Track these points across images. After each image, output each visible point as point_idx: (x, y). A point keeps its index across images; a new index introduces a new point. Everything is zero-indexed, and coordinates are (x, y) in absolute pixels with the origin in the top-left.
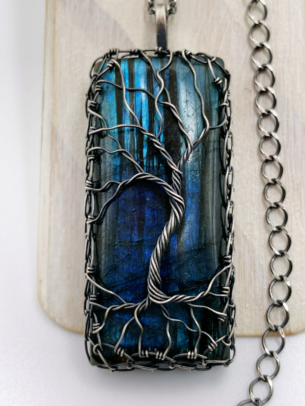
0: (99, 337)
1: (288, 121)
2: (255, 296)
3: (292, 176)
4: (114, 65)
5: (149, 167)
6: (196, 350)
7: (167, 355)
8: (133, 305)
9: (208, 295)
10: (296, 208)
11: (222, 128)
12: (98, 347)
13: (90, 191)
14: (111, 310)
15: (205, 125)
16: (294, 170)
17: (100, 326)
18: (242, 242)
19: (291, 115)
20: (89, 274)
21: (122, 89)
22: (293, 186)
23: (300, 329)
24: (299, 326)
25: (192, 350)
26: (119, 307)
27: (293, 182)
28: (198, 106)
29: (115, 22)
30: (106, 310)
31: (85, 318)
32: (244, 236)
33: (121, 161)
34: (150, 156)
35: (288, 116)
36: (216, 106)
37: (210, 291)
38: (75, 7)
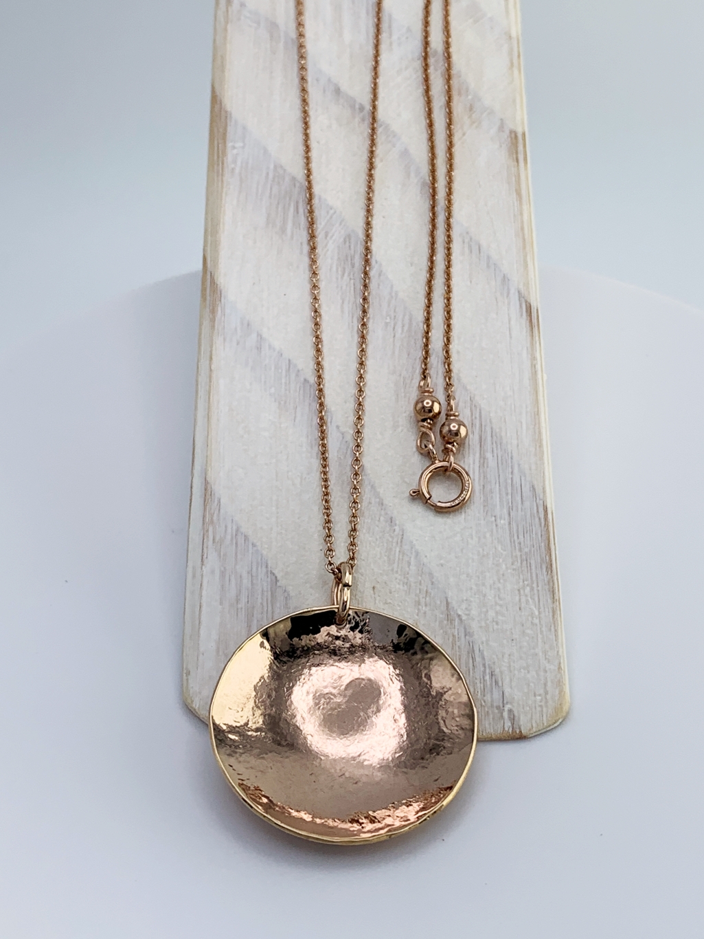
1: (512, 478)
2: (475, 689)
3: (520, 543)
10: (526, 583)
16: (521, 537)
18: (456, 624)
19: (516, 470)
22: (521, 555)
23: (534, 730)
24: (532, 726)
27: (520, 550)
29: (289, 361)
32: (459, 616)
35: (512, 473)
38: (238, 344)
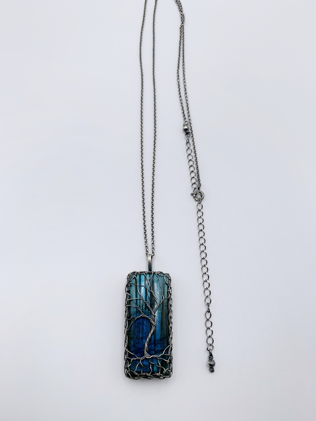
0: (129, 368)
4: (135, 277)
5: (145, 312)
6: (159, 373)
7: (151, 374)
8: (140, 358)
9: (163, 355)
11: (168, 298)
12: (129, 372)
13: (126, 320)
14: (133, 360)
15: (163, 298)
17: (129, 365)
20: (126, 348)
21: (137, 286)
25: (158, 373)
26: (135, 359)
28: (161, 291)
30: (131, 360)
31: (124, 362)
33: (137, 310)
34: (146, 309)
36: (166, 291)
37: (164, 353)
